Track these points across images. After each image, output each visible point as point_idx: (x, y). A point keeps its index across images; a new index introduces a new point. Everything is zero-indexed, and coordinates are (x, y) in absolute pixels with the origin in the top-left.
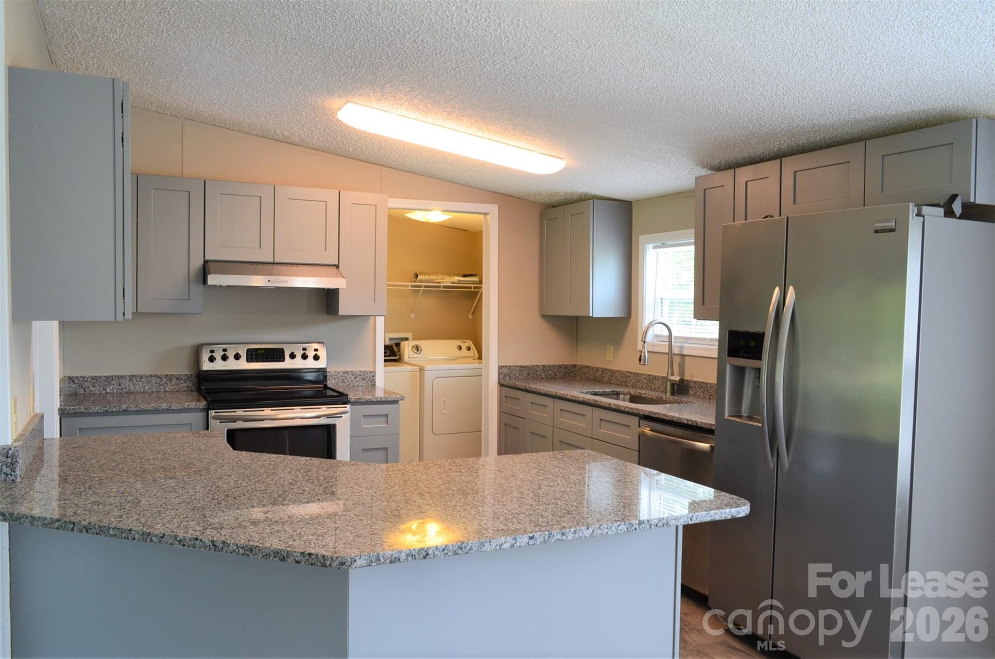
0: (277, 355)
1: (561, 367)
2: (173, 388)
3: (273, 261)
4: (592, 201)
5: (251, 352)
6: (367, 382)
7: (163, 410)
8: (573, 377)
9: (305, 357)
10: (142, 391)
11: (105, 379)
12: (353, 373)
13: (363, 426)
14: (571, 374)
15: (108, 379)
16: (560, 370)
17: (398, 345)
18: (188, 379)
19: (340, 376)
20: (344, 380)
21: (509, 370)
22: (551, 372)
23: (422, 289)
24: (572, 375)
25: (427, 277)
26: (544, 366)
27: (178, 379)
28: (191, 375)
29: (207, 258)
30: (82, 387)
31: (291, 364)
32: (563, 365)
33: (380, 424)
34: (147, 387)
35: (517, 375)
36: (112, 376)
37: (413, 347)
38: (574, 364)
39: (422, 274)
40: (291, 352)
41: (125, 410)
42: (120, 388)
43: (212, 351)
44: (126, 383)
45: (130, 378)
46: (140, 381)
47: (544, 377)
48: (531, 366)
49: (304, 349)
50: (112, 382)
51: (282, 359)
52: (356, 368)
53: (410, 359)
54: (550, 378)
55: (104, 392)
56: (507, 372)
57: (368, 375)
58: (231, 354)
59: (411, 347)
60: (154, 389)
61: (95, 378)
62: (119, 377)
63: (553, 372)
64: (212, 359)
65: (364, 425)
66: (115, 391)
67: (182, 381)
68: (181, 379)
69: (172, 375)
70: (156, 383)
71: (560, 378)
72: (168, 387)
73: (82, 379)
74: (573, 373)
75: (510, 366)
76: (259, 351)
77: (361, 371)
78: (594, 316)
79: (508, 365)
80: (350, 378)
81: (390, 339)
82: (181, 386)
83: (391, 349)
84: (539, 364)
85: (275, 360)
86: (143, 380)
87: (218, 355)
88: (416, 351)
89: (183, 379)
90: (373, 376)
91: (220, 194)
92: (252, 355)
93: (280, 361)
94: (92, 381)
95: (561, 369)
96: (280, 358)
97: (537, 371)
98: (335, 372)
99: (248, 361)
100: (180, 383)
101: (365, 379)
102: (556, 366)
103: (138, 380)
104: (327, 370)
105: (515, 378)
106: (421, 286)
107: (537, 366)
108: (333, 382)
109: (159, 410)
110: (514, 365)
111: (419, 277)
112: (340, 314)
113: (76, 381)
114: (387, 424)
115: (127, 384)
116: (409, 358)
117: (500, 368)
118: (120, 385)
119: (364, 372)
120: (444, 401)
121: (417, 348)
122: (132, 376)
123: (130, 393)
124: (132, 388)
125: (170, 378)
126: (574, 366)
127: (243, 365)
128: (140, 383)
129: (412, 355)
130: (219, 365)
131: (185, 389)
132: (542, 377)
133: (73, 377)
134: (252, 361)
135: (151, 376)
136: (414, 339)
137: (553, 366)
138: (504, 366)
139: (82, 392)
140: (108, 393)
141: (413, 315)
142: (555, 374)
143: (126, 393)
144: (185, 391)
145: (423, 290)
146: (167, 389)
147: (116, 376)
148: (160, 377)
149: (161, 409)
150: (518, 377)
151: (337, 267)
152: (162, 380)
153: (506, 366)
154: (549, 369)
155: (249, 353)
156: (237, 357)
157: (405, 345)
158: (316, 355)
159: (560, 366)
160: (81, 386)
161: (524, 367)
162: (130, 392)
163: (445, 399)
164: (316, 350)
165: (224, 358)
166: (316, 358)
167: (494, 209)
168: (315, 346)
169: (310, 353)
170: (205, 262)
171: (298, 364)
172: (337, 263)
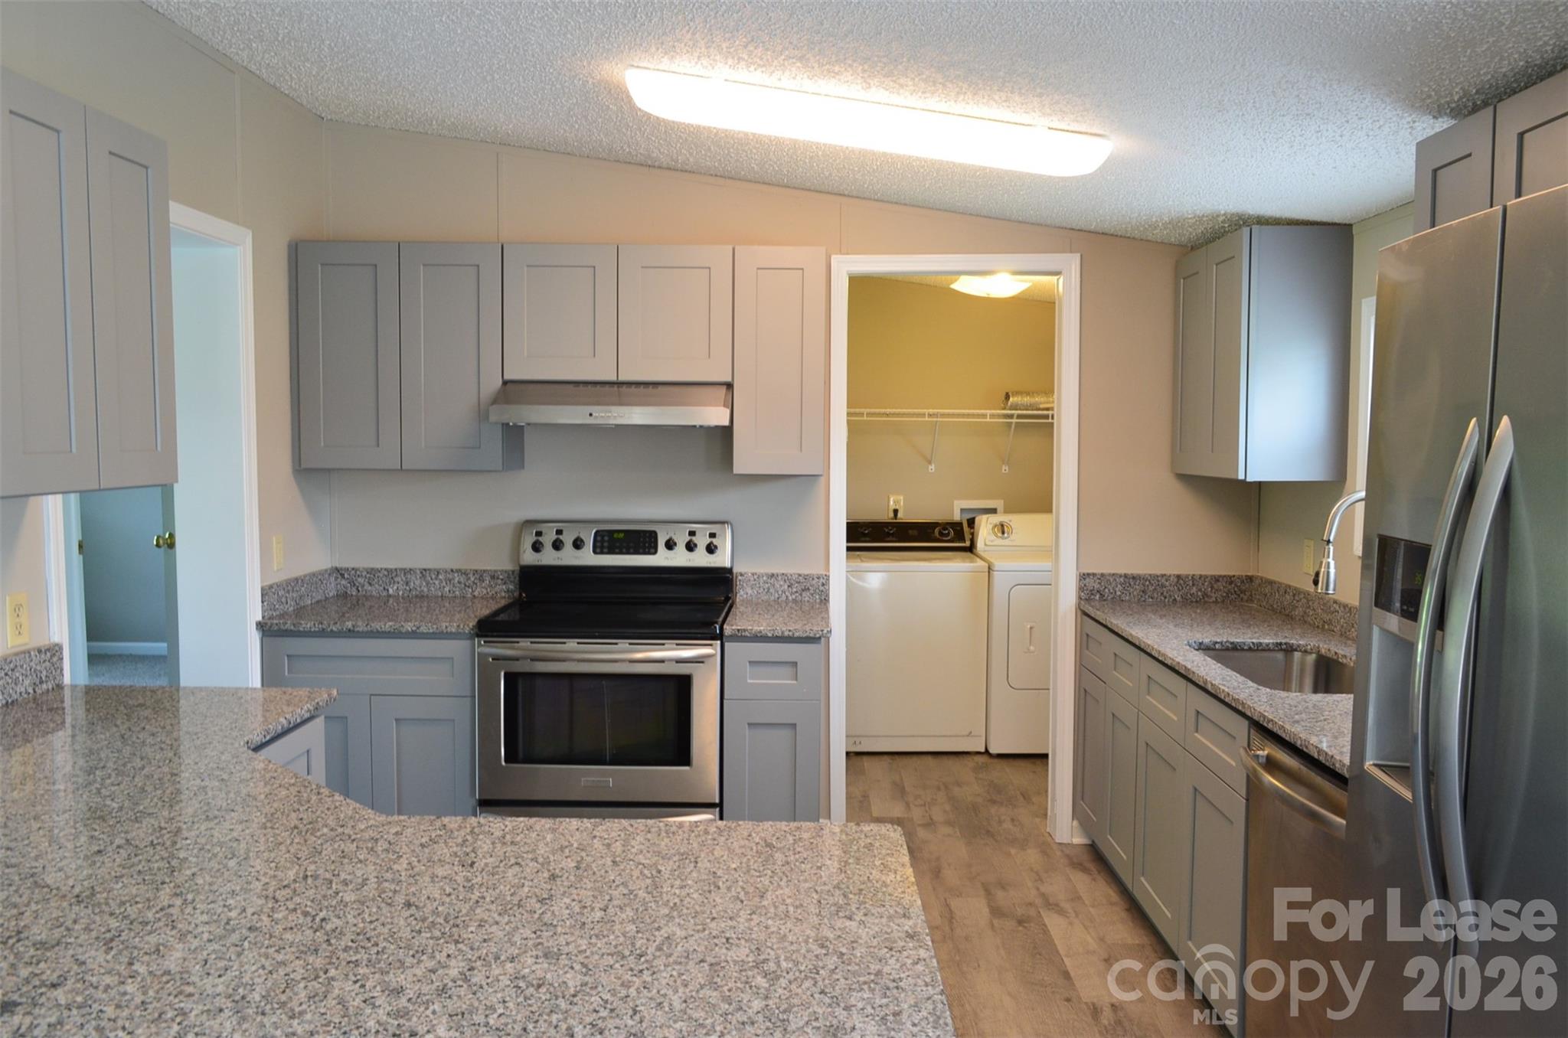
0: (644, 541)
1: (1218, 581)
2: (485, 592)
3: (613, 378)
4: (1249, 228)
5: (603, 537)
6: (812, 595)
7: (407, 632)
8: (1247, 601)
9: (690, 547)
10: (440, 594)
11: (386, 573)
12: (786, 578)
13: (749, 681)
14: (1242, 595)
15: (392, 574)
16: (1215, 586)
17: (971, 522)
18: (508, 577)
19: (762, 581)
20: (769, 589)
21: (1100, 583)
22: (1194, 590)
23: (1014, 420)
24: (1245, 598)
25: (1027, 400)
26: (1179, 577)
27: (493, 577)
28: (513, 572)
29: (507, 377)
30: (355, 585)
31: (667, 558)
32: (1225, 576)
33: (781, 680)
34: (447, 589)
35: (1118, 593)
36: (396, 570)
37: (996, 526)
38: (1249, 574)
39: (1017, 393)
40: (668, 538)
41: (350, 630)
42: (408, 588)
43: (539, 534)
44: (416, 582)
45: (421, 573)
46: (436, 579)
47: (1178, 599)
48: (1150, 575)
49: (692, 533)
50: (396, 579)
51: (652, 549)
52: (792, 570)
53: (987, 548)
54: (1192, 602)
55: (385, 593)
56: (1097, 586)
57: (814, 582)
58: (568, 539)
59: (991, 527)
60: (457, 593)
61: (372, 572)
62: (406, 572)
63: (1200, 590)
64: (537, 547)
65: (751, 678)
66: (401, 593)
67: (499, 581)
68: (498, 578)
69: (484, 571)
70: (459, 582)
71: (1216, 602)
72: (478, 589)
73: (353, 572)
74: (1248, 594)
75: (1102, 575)
76: (615, 536)
77: (800, 575)
78: (1248, 480)
79: (1098, 571)
80: (781, 586)
81: (962, 510)
82: (498, 588)
83: (958, 528)
84: (1168, 573)
85: (641, 551)
86: (440, 577)
87: (548, 539)
88: (1000, 535)
89: (501, 577)
90: (823, 585)
91: (528, 266)
92: (603, 541)
93: (649, 553)
94: (368, 576)
95: (1219, 584)
96: (650, 547)
97: (1163, 586)
98: (753, 574)
99: (595, 552)
100: (496, 584)
101: (808, 589)
102: (1206, 577)
103: (433, 577)
104: (735, 571)
105: (1113, 598)
106: (1011, 416)
107: (1163, 576)
108: (750, 591)
109: (401, 632)
110: (1112, 572)
111: (1011, 399)
112: (735, 472)
113: (346, 576)
114: (796, 680)
115: (418, 583)
116: (986, 545)
117: (1083, 577)
118: (407, 584)
119: (806, 577)
120: (1031, 628)
121: (1002, 528)
122: (425, 570)
123: (421, 597)
124: (426, 590)
125: (480, 575)
126: (1250, 579)
127: (588, 558)
128: (437, 582)
129: (992, 541)
130: (549, 558)
131: (503, 594)
132: (1175, 600)
133: (341, 569)
134: (602, 553)
135: (452, 571)
136: (1007, 511)
137: (1201, 576)
138: (1088, 574)
139: (354, 593)
140: (389, 596)
141: (1005, 469)
142: (1205, 595)
143: (417, 596)
144: (505, 597)
145: (1016, 423)
146: (476, 593)
147: (401, 569)
148: (465, 573)
149: (404, 631)
150: (1120, 596)
151: (729, 386)
152: (469, 578)
153: (1094, 575)
154: (1191, 583)
155: (599, 538)
156: (578, 544)
157: (981, 521)
158: (711, 543)
159: (1217, 579)
160: (353, 583)
161: (1134, 578)
162: (423, 596)
163: (1032, 624)
164: (713, 535)
165: (557, 545)
166: (711, 549)
167: (1072, 263)
168: (714, 528)
169: (702, 541)
170: (505, 383)
171: (679, 558)
172: (729, 379)
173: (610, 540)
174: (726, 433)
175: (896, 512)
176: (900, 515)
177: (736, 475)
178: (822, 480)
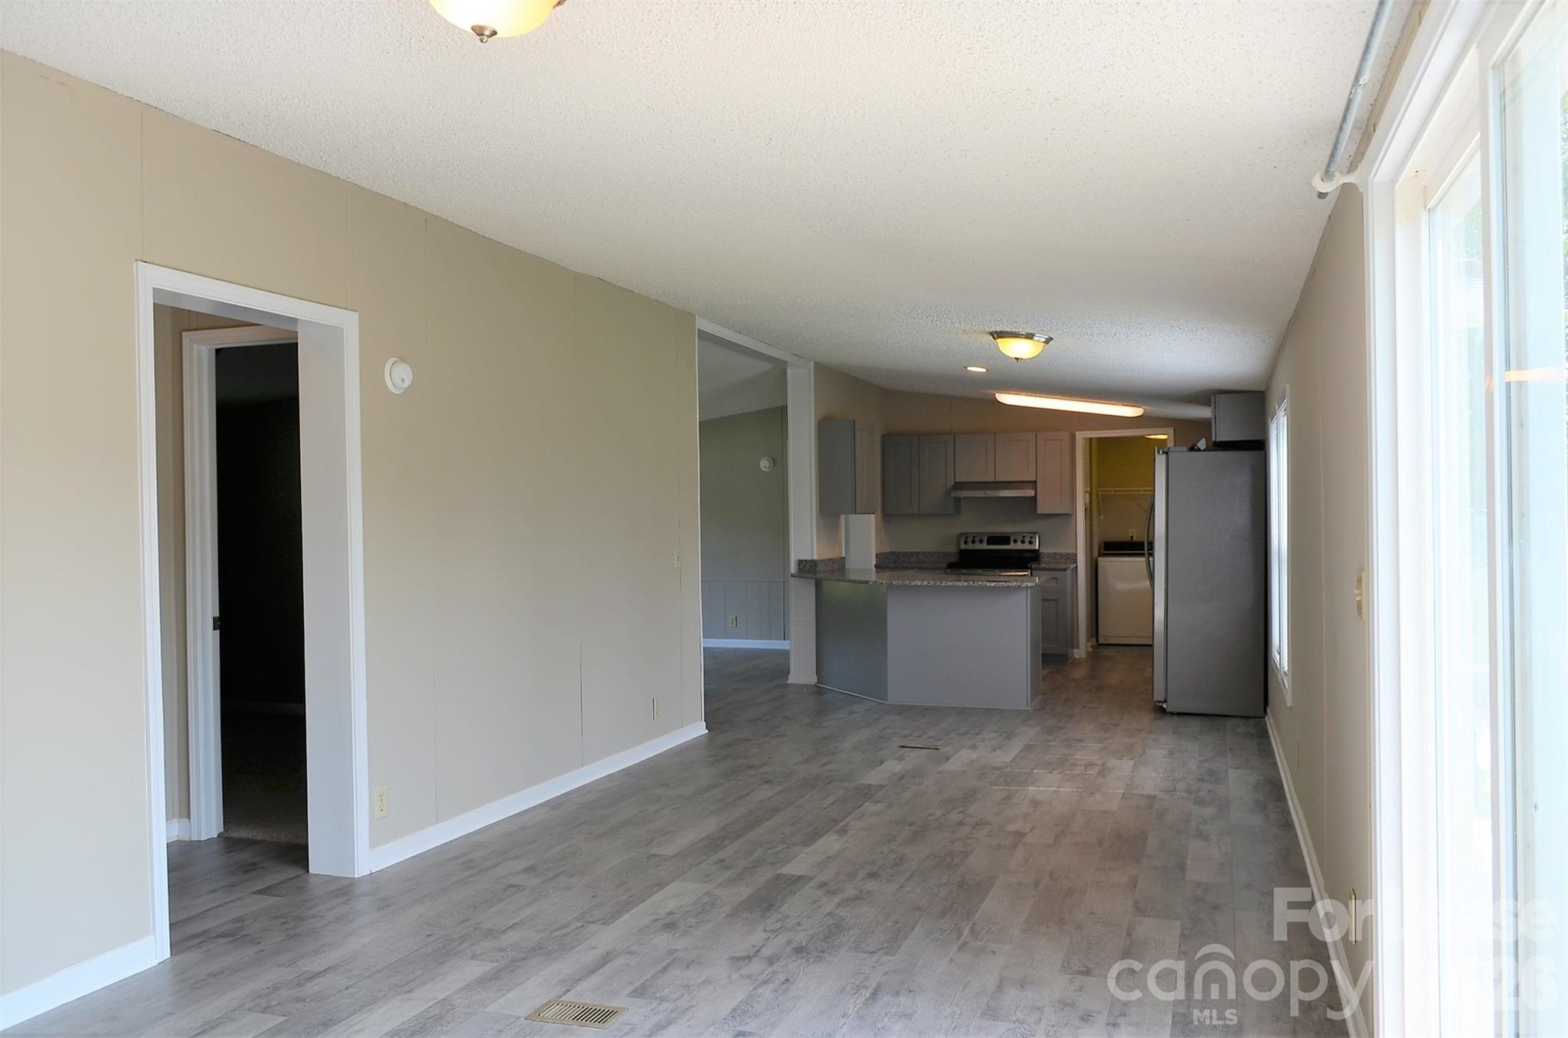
0: (1005, 539)
3: (993, 480)
5: (990, 539)
9: (1023, 542)
11: (910, 553)
12: (1059, 554)
15: (912, 554)
18: (955, 553)
20: (1052, 556)
27: (949, 553)
28: (957, 552)
29: (956, 480)
31: (1014, 546)
36: (914, 552)
40: (1014, 538)
43: (967, 538)
45: (923, 553)
49: (1024, 537)
50: (914, 556)
51: (1008, 543)
52: (1063, 550)
57: (1069, 556)
58: (977, 539)
60: (936, 561)
61: (905, 553)
62: (919, 553)
64: (966, 543)
66: (915, 561)
69: (946, 551)
70: (934, 555)
77: (1065, 553)
80: (1058, 557)
85: (1005, 544)
86: (930, 555)
87: (970, 540)
89: (952, 553)
90: (1075, 556)
91: (963, 442)
98: (1048, 552)
99: (987, 544)
100: (950, 555)
101: (1069, 558)
103: (927, 555)
104: (1040, 551)
108: (1046, 559)
112: (1038, 512)
113: (895, 555)
115: (921, 556)
118: (918, 558)
124: (924, 560)
125: (945, 554)
127: (985, 546)
130: (970, 546)
133: (893, 553)
134: (990, 544)
147: (916, 552)
148: (940, 553)
151: (1035, 482)
152: (940, 555)
156: (981, 541)
158: (1031, 541)
160: (898, 557)
164: (1031, 538)
165: (973, 542)
166: (1030, 543)
167: (1171, 430)
168: (1031, 535)
169: (1027, 540)
170: (956, 483)
171: (1019, 546)
172: (1034, 479)
173: (994, 539)
174: (1034, 499)
175: (1132, 537)
176: (1135, 539)
177: (1040, 514)
178: (1074, 517)
